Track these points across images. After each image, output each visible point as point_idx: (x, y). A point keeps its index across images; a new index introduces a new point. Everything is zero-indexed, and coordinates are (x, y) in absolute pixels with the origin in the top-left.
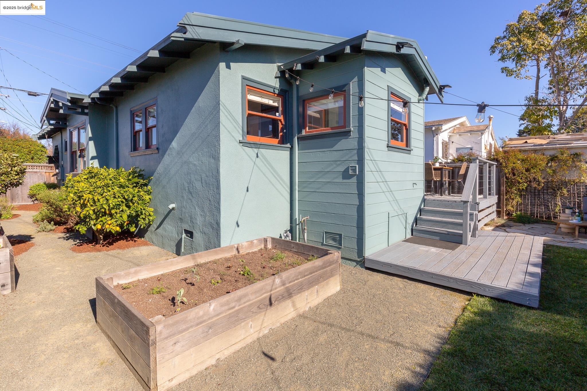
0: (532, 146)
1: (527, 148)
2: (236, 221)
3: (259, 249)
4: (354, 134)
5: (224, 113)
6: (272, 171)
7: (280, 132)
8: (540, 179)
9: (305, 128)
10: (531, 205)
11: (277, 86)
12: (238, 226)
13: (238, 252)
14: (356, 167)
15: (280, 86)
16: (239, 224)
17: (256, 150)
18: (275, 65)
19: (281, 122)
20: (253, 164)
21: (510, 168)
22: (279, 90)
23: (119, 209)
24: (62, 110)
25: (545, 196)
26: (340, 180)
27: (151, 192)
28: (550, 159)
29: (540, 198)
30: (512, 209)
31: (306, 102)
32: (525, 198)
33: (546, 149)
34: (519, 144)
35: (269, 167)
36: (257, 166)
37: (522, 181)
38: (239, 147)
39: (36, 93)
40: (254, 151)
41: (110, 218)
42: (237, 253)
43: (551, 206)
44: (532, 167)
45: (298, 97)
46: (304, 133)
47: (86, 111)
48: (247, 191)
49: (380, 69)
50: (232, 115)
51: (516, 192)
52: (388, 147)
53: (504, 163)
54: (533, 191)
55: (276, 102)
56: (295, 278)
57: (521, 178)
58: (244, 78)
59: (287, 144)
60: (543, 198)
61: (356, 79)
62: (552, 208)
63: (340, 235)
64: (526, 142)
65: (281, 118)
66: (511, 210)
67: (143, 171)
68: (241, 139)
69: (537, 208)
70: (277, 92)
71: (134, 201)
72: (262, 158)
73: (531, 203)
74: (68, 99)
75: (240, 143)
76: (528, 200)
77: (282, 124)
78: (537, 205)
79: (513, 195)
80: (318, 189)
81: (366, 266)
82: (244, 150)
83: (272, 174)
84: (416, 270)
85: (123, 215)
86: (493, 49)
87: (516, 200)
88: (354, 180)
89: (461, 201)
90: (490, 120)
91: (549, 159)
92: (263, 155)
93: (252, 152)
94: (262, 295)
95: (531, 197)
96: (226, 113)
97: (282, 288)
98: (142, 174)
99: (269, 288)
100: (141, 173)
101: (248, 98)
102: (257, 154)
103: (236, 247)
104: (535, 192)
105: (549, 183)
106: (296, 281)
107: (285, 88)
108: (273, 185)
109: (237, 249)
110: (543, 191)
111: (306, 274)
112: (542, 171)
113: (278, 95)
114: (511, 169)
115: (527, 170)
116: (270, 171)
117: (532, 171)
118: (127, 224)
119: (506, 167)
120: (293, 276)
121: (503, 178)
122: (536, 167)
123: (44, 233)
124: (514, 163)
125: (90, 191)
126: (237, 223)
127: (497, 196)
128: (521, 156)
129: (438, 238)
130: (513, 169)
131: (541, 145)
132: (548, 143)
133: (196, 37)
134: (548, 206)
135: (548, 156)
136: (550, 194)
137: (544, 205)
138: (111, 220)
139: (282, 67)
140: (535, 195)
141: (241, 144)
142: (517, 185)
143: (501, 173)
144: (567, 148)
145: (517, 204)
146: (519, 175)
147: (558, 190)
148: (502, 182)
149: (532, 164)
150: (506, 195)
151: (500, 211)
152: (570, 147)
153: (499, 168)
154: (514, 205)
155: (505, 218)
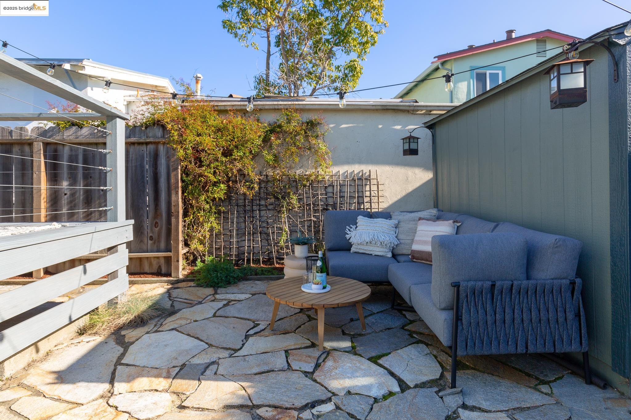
1: (227, 104)
8: (252, 175)
10: (237, 234)
21: (189, 146)
25: (263, 213)
28: (269, 131)
29: (253, 217)
30: (201, 248)
32: (226, 219)
37: (215, 180)
43: (273, 233)
44: (236, 147)
51: (207, 206)
54: (241, 202)
57: (215, 173)
60: (260, 217)
62: (273, 239)
66: (198, 251)
69: (249, 240)
73: (237, 230)
76: (233, 223)
78: (249, 234)
79: (202, 213)
87: (207, 226)
90: (197, 82)
91: (267, 131)
95: (237, 218)
104: (245, 206)
105: (270, 184)
110: (258, 202)
112: (255, 156)
114: (193, 148)
115: (227, 153)
117: (237, 154)
119: (180, 143)
121: (175, 173)
122: (243, 146)
124: (199, 135)
127: (132, 222)
128: (215, 120)
130: (197, 150)
134: (268, 235)
135: (266, 125)
136: (271, 207)
137: (260, 233)
140: (245, 211)
142: (208, 191)
143: (168, 158)
144: (296, 110)
145: (211, 235)
146: (210, 162)
147: (283, 198)
148: (173, 181)
149: (236, 140)
150: (185, 215)
151: (168, 260)
152: (301, 107)
153: (161, 148)
154: (205, 237)
155: (181, 277)
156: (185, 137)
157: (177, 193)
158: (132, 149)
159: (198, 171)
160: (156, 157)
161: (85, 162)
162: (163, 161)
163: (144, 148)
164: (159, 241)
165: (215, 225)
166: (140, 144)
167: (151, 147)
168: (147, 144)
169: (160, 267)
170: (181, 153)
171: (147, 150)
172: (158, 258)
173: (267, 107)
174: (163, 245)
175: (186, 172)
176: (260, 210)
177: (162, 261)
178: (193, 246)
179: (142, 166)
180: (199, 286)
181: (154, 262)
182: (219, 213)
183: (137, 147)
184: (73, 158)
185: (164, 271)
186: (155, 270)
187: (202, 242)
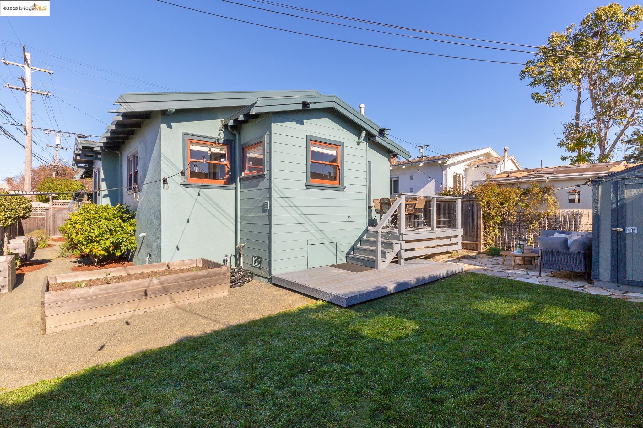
0: (510, 180)
1: (505, 182)
2: (176, 245)
3: (191, 267)
4: (267, 177)
5: (165, 162)
6: (215, 206)
7: (227, 175)
8: (514, 213)
9: (244, 171)
10: (508, 238)
11: (222, 136)
12: (178, 249)
13: (169, 268)
14: (267, 203)
15: (224, 137)
16: (179, 247)
17: (198, 190)
18: (220, 120)
19: (227, 166)
20: (194, 201)
21: (485, 202)
22: (223, 140)
23: (104, 237)
24: (79, 156)
26: (260, 214)
27: (135, 224)
31: (245, 149)
32: (503, 231)
33: (521, 183)
34: (504, 178)
35: (212, 204)
36: (198, 202)
37: (496, 215)
38: (181, 188)
39: (84, 135)
40: (196, 191)
41: (97, 244)
42: (167, 269)
44: (506, 201)
45: (240, 145)
46: (243, 175)
47: (100, 156)
48: (188, 222)
49: (295, 122)
50: (173, 164)
51: (494, 225)
52: (306, 186)
53: (480, 198)
55: (223, 150)
56: (174, 281)
57: (496, 212)
58: (184, 134)
59: (232, 184)
60: (519, 231)
61: (268, 133)
63: (261, 258)
64: (508, 176)
65: (227, 163)
66: (490, 243)
67: (129, 207)
68: (182, 182)
69: (513, 241)
70: (221, 142)
71: (117, 231)
72: (203, 195)
73: (508, 236)
74: (80, 149)
75: (180, 185)
76: (506, 233)
77: (228, 168)
78: (513, 238)
79: (492, 228)
80: (250, 221)
81: (272, 282)
82: (185, 190)
83: (216, 209)
84: (296, 283)
85: (106, 242)
86: (523, 75)
87: (494, 233)
88: (267, 213)
89: (374, 231)
90: (505, 152)
91: (522, 193)
92: (205, 194)
93: (194, 192)
94: (139, 288)
95: (508, 231)
96: (167, 162)
97: (161, 286)
98: (128, 210)
99: (146, 284)
100: (127, 208)
101: (190, 149)
102: (199, 193)
103: (167, 264)
104: (512, 226)
105: (522, 217)
106: (175, 283)
107: (230, 137)
108: (216, 217)
109: (168, 266)
111: (187, 279)
113: (223, 144)
114: (487, 203)
115: (501, 204)
116: (213, 206)
117: (506, 204)
118: (113, 250)
119: (482, 201)
120: (173, 279)
121: (480, 212)
122: (509, 201)
123: (63, 258)
124: (489, 197)
125: (81, 223)
126: (177, 247)
128: (497, 190)
129: (361, 264)
131: (518, 178)
132: (523, 177)
133: (129, 111)
135: (522, 190)
136: (524, 227)
138: (98, 245)
139: (224, 122)
141: (182, 186)
142: (494, 219)
143: (477, 206)
144: (538, 182)
145: (496, 238)
146: (494, 208)
147: (531, 223)
148: (479, 215)
149: (506, 198)
150: (485, 228)
151: (477, 245)
152: (541, 181)
153: (475, 202)
154: (493, 238)
155: (481, 252)
156: (483, 199)
157: (480, 220)
158: (464, 203)
159: (489, 211)
160: (473, 206)
161: (448, 208)
162: (475, 207)
163: (468, 203)
164: (474, 237)
165: (497, 233)
166: (467, 201)
167: (471, 202)
168: (470, 201)
169: (474, 247)
170: (482, 205)
171: (469, 203)
172: (473, 244)
173: (523, 182)
174: (475, 239)
175: (484, 211)
176: (519, 228)
177: (475, 245)
178: (488, 241)
179: (468, 209)
180: (487, 255)
181: (472, 245)
182: (499, 228)
183: (466, 202)
184: (444, 207)
185: (475, 249)
186: (472, 248)
187: (492, 240)
